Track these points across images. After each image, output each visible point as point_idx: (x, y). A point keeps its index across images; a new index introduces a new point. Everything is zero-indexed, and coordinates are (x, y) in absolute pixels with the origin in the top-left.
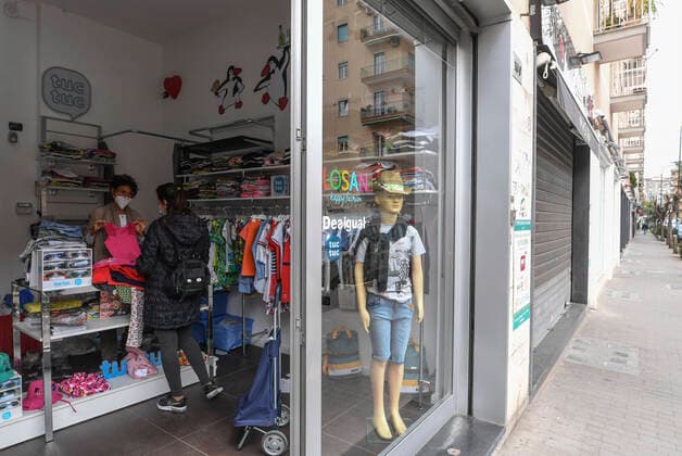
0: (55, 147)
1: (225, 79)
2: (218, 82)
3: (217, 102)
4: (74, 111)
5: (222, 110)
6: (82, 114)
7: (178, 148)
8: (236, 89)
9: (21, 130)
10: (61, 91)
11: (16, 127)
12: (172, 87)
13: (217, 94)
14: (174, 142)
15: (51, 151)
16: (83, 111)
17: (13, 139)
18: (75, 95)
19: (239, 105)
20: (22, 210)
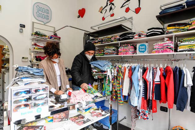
0: (37, 34)
1: (106, 5)
2: (102, 7)
3: (102, 15)
4: (45, 21)
5: (103, 19)
6: (48, 22)
7: (85, 34)
8: (111, 9)
9: (25, 27)
10: (40, 12)
11: (23, 26)
12: (82, 13)
13: (101, 12)
14: (84, 32)
15: (35, 35)
16: (48, 21)
17: (21, 31)
18: (45, 14)
19: (112, 15)
20: (24, 60)
